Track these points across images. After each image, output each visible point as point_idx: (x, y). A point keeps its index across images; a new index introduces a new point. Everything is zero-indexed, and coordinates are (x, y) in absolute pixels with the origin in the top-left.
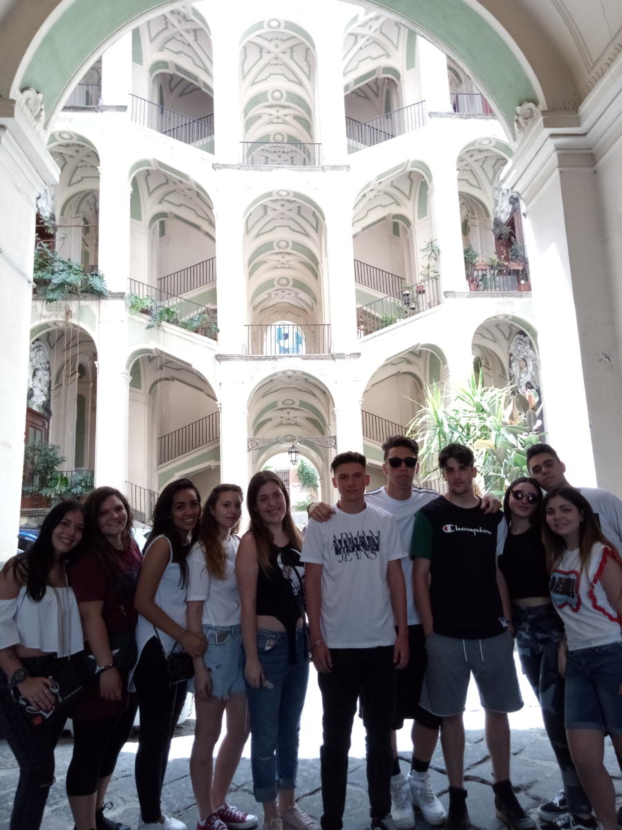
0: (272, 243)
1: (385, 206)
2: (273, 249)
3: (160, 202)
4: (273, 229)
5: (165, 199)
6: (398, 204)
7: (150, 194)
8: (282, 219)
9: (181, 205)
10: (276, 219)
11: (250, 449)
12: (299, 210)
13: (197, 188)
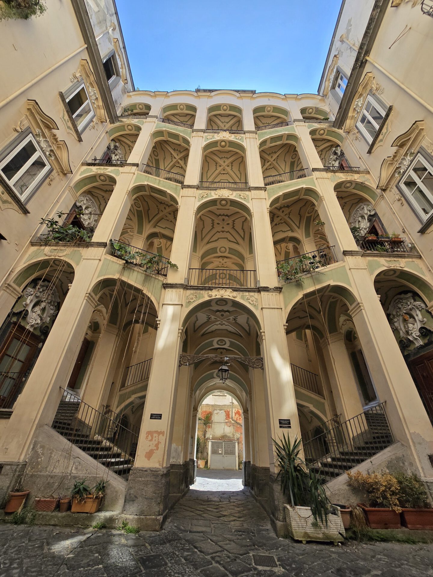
0: (216, 248)
1: (284, 232)
2: (217, 253)
3: (155, 227)
4: (217, 240)
5: (158, 225)
6: (292, 231)
7: (149, 222)
8: (223, 232)
9: (166, 227)
10: (219, 232)
11: (182, 364)
12: (234, 224)
13: (171, 201)
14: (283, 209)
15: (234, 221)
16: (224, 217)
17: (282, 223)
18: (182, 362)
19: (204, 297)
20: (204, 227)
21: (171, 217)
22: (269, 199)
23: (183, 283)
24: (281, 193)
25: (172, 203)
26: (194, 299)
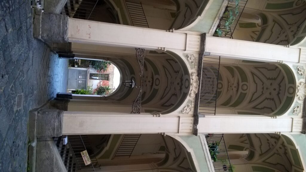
0: (247, 81)
1: (260, 147)
2: (242, 82)
3: (274, 21)
4: (255, 83)
5: (276, 24)
6: (260, 155)
7: (280, 15)
8: (263, 88)
9: (272, 32)
10: (263, 85)
11: (137, 50)
12: (270, 99)
13: (298, 38)
14: (283, 148)
15: (273, 99)
16: (277, 90)
17: (269, 146)
18: (138, 50)
19: (192, 68)
20: (268, 70)
21: (283, 37)
22: (292, 135)
23: (206, 51)
24: (297, 147)
25: (296, 38)
26: (190, 61)
